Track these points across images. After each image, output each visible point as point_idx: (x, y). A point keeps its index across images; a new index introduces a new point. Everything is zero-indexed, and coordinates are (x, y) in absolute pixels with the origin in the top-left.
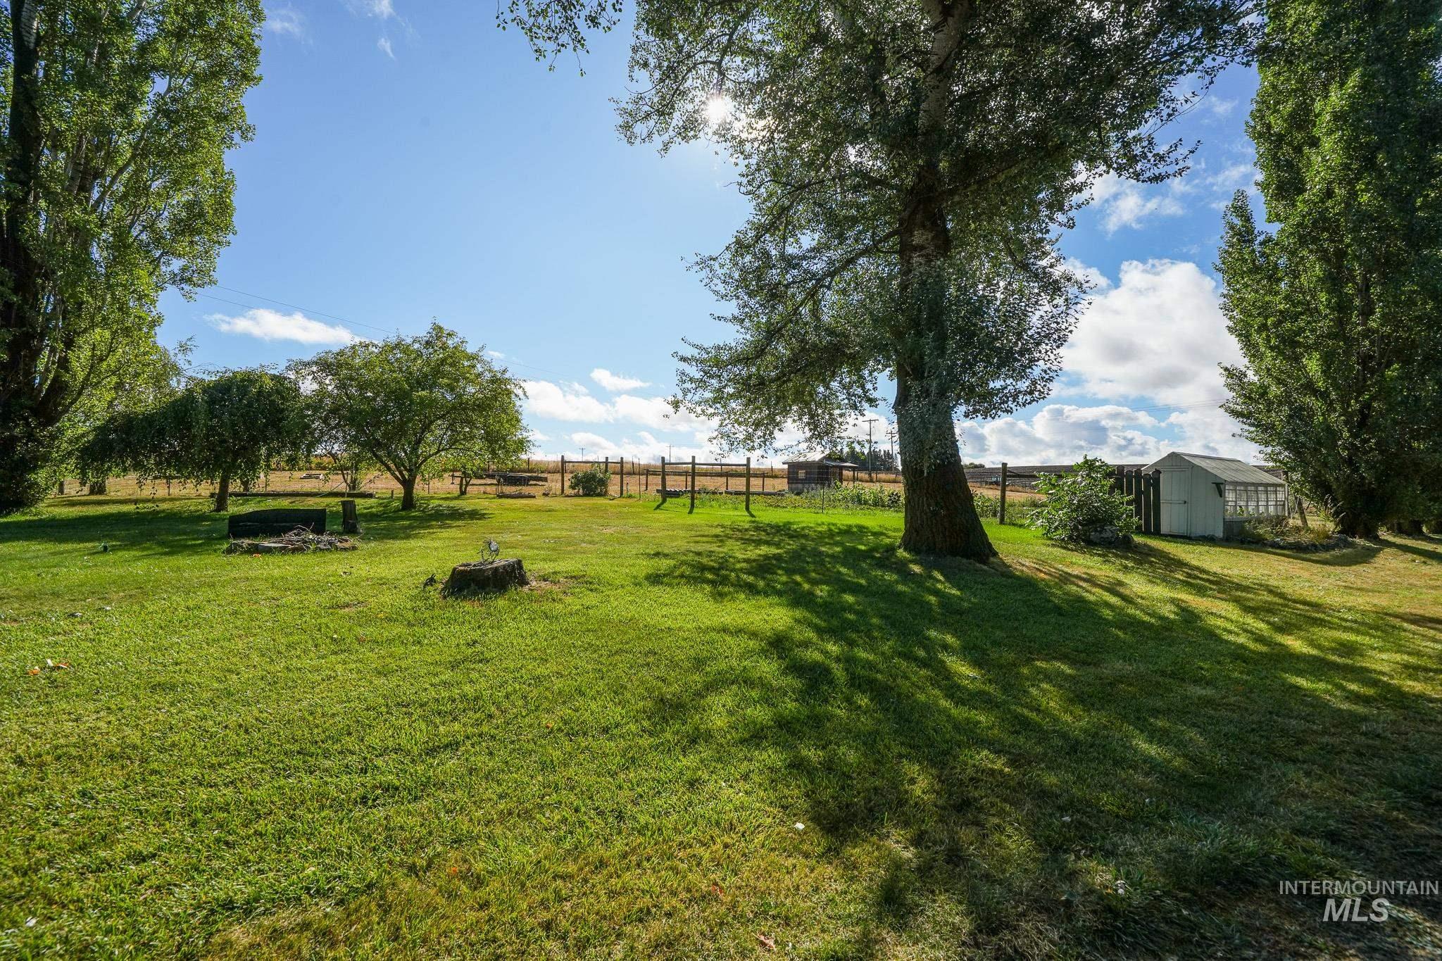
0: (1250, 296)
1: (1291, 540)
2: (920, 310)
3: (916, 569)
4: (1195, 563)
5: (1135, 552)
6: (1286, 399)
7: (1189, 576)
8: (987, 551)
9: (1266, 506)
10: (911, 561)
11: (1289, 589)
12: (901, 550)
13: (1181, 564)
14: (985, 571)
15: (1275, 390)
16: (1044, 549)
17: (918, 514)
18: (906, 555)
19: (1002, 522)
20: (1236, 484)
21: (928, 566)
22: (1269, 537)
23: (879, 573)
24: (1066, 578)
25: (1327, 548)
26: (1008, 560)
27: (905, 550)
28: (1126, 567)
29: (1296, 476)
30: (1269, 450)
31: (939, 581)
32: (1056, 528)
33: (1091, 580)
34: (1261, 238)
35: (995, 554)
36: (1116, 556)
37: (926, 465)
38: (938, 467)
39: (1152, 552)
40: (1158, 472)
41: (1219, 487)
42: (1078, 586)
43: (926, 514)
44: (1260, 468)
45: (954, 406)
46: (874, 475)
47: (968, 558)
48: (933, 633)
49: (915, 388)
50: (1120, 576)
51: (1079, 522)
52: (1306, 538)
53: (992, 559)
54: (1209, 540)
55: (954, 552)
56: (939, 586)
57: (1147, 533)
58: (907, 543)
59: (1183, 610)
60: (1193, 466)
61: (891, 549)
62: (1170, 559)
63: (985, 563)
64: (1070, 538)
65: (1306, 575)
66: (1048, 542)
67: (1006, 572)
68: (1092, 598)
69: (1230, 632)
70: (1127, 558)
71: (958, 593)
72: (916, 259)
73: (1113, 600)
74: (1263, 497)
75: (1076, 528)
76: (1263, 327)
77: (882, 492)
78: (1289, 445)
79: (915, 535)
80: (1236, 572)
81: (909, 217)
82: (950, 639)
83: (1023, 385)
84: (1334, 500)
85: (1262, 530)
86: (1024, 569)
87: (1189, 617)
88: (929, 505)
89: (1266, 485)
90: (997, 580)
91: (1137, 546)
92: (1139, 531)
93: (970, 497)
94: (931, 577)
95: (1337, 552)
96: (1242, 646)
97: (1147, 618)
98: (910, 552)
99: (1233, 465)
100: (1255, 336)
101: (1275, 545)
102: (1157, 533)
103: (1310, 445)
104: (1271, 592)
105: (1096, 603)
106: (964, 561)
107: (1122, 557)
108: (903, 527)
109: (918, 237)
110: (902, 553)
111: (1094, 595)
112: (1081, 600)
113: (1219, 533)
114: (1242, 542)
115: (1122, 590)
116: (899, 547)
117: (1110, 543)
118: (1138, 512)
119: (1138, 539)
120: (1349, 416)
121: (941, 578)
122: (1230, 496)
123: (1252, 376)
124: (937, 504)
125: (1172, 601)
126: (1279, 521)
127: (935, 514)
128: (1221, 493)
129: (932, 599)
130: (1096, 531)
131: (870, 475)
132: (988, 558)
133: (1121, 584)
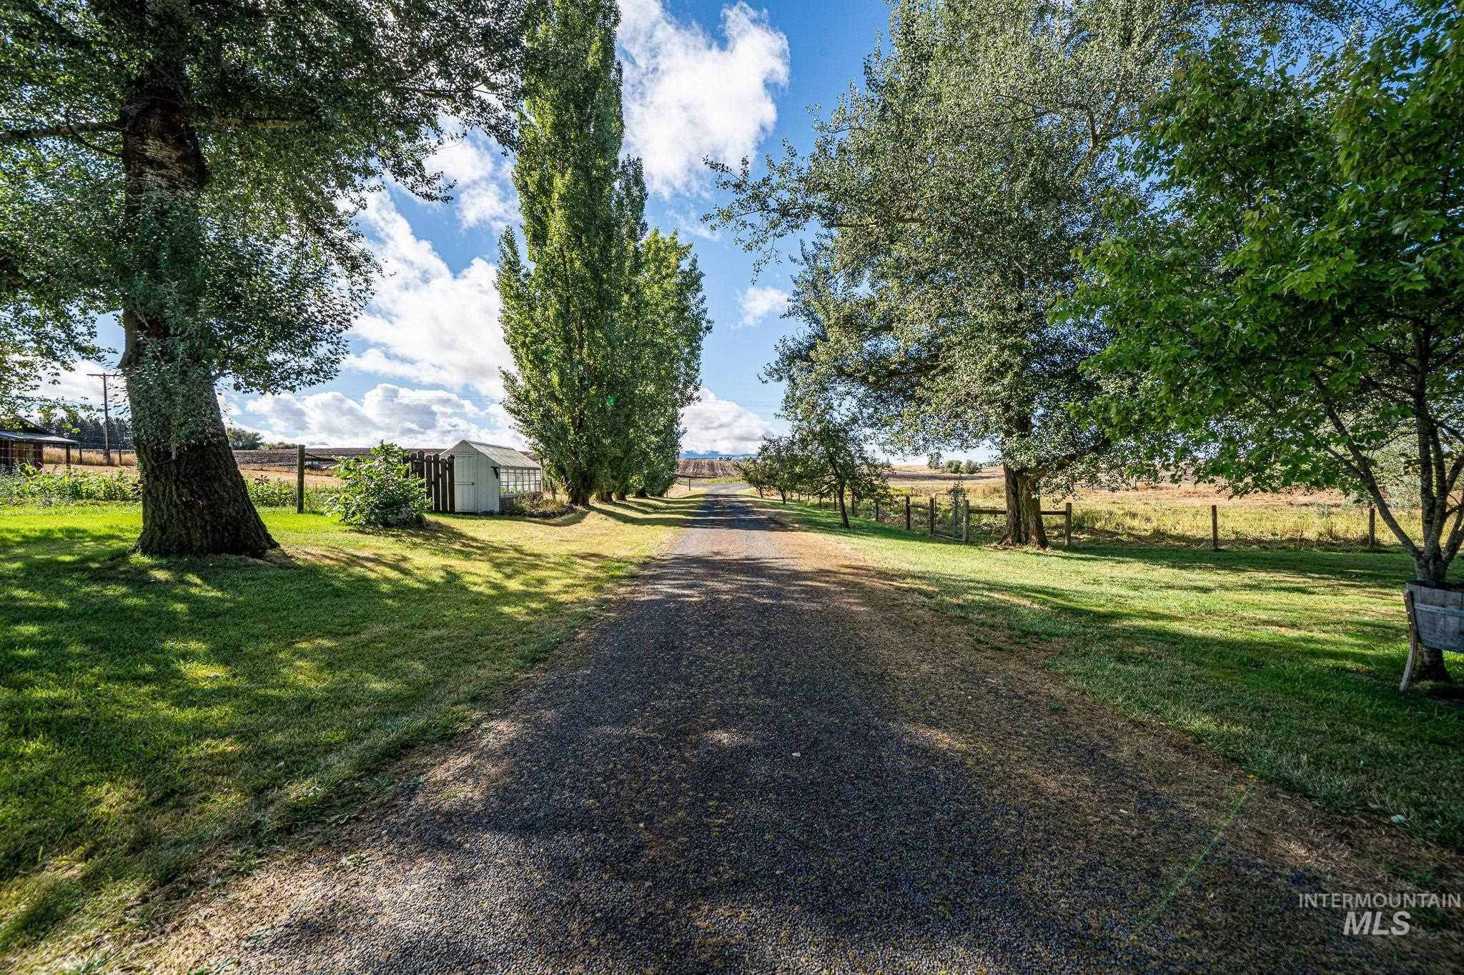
0: (516, 317)
1: (541, 510)
2: (158, 248)
3: (161, 575)
4: (471, 534)
5: (426, 530)
6: (539, 403)
7: (464, 545)
8: (264, 543)
9: (529, 485)
10: (152, 567)
11: (528, 547)
12: (138, 554)
13: (461, 536)
14: (260, 565)
15: (533, 395)
16: (340, 536)
17: (163, 506)
18: (146, 560)
19: (301, 510)
20: (507, 467)
21: (181, 570)
22: (528, 509)
23: (95, 588)
24: (354, 561)
25: (561, 514)
26: (289, 551)
27: (144, 553)
28: (414, 544)
29: (546, 462)
30: (531, 441)
31: (196, 585)
32: (354, 514)
33: (378, 560)
34: (524, 271)
35: (275, 545)
36: (410, 535)
37: (174, 446)
38: (193, 449)
39: (441, 528)
40: (452, 457)
41: (496, 470)
42: (362, 566)
43: (176, 506)
44: (525, 454)
45: (218, 376)
46: (115, 456)
47: (238, 553)
48: (169, 644)
49: (152, 346)
50: (407, 553)
51: (376, 506)
52: (550, 509)
53: (270, 552)
54: (489, 515)
55: (218, 549)
56: (194, 591)
57: (436, 511)
58: (146, 546)
59: (448, 573)
60: (478, 453)
61: (123, 555)
62: (453, 533)
63: (260, 557)
64: (369, 522)
65: (541, 534)
66: (348, 528)
67: (286, 563)
68: (373, 576)
69: (475, 584)
70: (417, 536)
71: (219, 594)
72: (150, 176)
73: (394, 575)
74: (526, 477)
75: (372, 512)
76: (524, 344)
77: (121, 479)
78: (542, 438)
79: (159, 533)
80: (499, 537)
81: (139, 115)
82: (194, 645)
83: (308, 363)
84: (567, 480)
85: (526, 504)
86: (309, 557)
87: (452, 577)
88: (179, 496)
89: (529, 469)
90: (272, 573)
91: (429, 524)
92: (430, 511)
93: (242, 484)
94: (182, 582)
95: (566, 517)
96: (481, 594)
97: (417, 585)
98: (152, 554)
99: (509, 453)
100: (520, 350)
101: (532, 515)
102: (451, 512)
103: (553, 438)
104: (516, 550)
105: (376, 581)
106: (233, 557)
107: (413, 535)
108: (141, 524)
109: (153, 148)
110: (139, 559)
111: (375, 573)
112: (365, 579)
113: (497, 509)
114: (511, 514)
115: (403, 565)
116: (134, 551)
117: (406, 523)
118: (429, 494)
119: (430, 518)
120: (574, 419)
121: (198, 581)
122: (503, 477)
123: (521, 382)
124: (192, 493)
125: (444, 568)
126: (535, 496)
127: (189, 505)
128: (497, 475)
129: (180, 607)
130: (393, 513)
131: (107, 455)
132: (264, 550)
133: (405, 559)
